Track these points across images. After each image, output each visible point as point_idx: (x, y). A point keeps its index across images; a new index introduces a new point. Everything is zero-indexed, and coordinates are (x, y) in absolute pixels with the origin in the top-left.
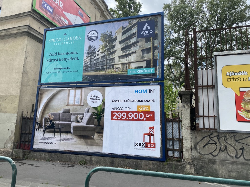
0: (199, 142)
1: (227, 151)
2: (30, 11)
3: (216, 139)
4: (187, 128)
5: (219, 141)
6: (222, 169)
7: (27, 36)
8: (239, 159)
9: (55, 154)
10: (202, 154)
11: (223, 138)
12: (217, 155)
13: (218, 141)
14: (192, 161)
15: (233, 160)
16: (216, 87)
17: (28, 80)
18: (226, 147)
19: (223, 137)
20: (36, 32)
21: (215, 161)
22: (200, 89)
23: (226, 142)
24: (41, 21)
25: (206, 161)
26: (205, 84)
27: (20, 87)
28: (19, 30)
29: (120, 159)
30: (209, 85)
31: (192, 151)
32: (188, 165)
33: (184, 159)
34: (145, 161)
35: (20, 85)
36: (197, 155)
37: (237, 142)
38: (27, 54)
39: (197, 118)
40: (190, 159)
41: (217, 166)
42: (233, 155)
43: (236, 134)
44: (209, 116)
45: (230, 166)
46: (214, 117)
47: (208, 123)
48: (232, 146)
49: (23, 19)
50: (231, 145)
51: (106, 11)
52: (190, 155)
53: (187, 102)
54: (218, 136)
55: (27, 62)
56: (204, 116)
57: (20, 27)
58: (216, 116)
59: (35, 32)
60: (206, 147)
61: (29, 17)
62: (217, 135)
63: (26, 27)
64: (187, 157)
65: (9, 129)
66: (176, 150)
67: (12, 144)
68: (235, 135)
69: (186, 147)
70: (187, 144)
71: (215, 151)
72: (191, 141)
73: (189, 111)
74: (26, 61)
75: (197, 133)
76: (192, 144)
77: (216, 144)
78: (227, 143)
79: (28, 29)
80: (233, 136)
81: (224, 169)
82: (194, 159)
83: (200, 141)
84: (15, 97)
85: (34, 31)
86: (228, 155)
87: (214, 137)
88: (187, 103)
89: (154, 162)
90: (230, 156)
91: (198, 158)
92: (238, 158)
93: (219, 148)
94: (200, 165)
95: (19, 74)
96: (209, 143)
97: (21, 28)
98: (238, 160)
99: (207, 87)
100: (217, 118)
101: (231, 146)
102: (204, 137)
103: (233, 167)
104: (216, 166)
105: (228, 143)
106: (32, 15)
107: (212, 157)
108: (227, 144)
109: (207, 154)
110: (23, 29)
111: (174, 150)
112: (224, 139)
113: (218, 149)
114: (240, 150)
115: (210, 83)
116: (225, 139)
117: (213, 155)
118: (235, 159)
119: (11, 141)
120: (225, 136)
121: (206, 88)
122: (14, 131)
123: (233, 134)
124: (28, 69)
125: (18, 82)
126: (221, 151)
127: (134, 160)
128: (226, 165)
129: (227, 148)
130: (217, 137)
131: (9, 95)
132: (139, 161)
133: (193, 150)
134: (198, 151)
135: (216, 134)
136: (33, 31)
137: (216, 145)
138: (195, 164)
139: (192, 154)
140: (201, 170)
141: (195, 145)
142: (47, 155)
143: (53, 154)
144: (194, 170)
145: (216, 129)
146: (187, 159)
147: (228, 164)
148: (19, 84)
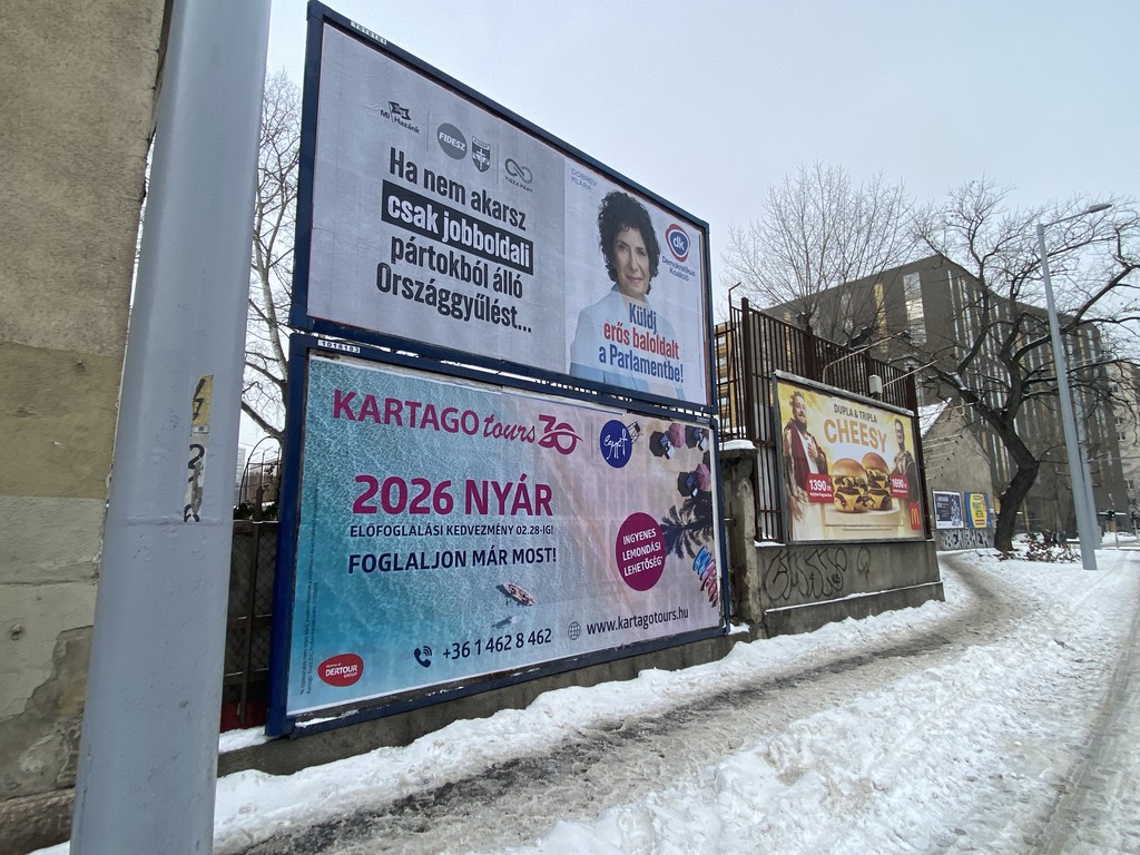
0: (768, 572)
1: (799, 585)
4: (751, 540)
8: (810, 598)
13: (788, 565)
14: (762, 620)
18: (797, 576)
19: (794, 556)
31: (760, 595)
34: (698, 643)
36: (767, 603)
37: (806, 563)
40: (760, 615)
44: (771, 511)
46: (777, 512)
47: (772, 527)
52: (759, 605)
56: (766, 512)
60: (777, 581)
62: (787, 552)
68: (806, 550)
69: (752, 587)
70: (753, 580)
72: (758, 572)
75: (764, 551)
76: (760, 579)
78: (798, 567)
84: (68, 366)
86: (799, 593)
87: (784, 557)
89: (712, 641)
90: (802, 594)
92: (809, 595)
93: (791, 580)
96: (779, 571)
99: (767, 444)
101: (802, 573)
107: (784, 601)
114: (810, 579)
116: (795, 559)
117: (784, 598)
118: (807, 599)
121: (764, 447)
129: (799, 578)
132: (687, 648)
133: (761, 591)
134: (767, 592)
137: (787, 575)
141: (763, 579)
143: (420, 715)
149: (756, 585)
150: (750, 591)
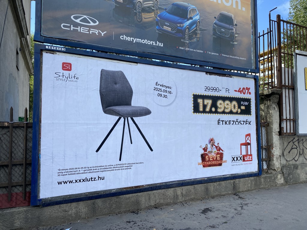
1: (304, 154)
3: (296, 143)
4: (276, 133)
5: (299, 145)
9: (104, 199)
10: (288, 161)
12: (298, 160)
14: (281, 170)
18: (303, 150)
19: (301, 141)
21: (298, 166)
23: (303, 145)
25: (292, 167)
26: (287, 84)
31: (280, 158)
32: (279, 175)
33: (275, 169)
34: (243, 179)
36: (285, 162)
39: (282, 122)
40: (280, 168)
44: (290, 120)
46: (293, 120)
47: (290, 127)
50: (306, 148)
52: (279, 163)
53: (276, 102)
54: (298, 140)
56: (286, 120)
58: (295, 120)
60: (291, 152)
64: (277, 166)
66: (265, 160)
69: (276, 155)
70: (277, 151)
71: (297, 156)
72: (280, 148)
73: (278, 114)
75: (284, 139)
76: (281, 151)
77: (296, 148)
81: (303, 173)
82: (283, 167)
83: (286, 147)
86: (304, 158)
87: (296, 141)
88: (276, 104)
89: (251, 178)
91: (285, 165)
93: (299, 152)
94: (288, 173)
96: (293, 147)
99: (289, 87)
102: (289, 142)
104: (298, 171)
105: (304, 147)
107: (295, 162)
109: (292, 160)
111: (263, 160)
113: (298, 154)
115: (290, 84)
116: (303, 142)
117: (295, 160)
120: (303, 140)
126: (300, 155)
128: (304, 168)
132: (237, 181)
134: (285, 158)
138: (285, 173)
139: (281, 162)
140: (289, 178)
141: (283, 151)
142: (82, 207)
144: (284, 179)
146: (278, 168)
149: (279, 154)
150: (275, 157)
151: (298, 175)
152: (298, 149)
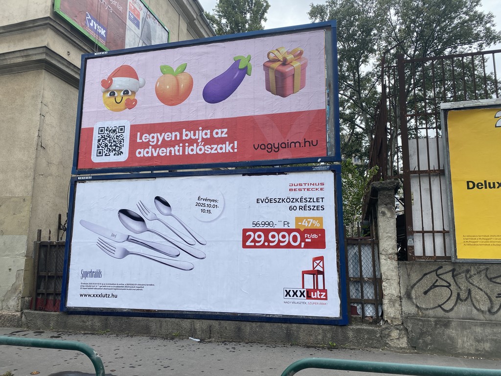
0: (415, 285)
1: (472, 301)
2: (49, 17)
3: (449, 277)
4: (390, 256)
5: (455, 281)
6: (463, 336)
7: (44, 71)
8: (496, 316)
9: (115, 317)
10: (423, 308)
11: (463, 275)
12: (452, 309)
13: (453, 281)
14: (403, 323)
15: (484, 319)
16: (446, 172)
17: (49, 163)
18: (469, 292)
19: (463, 272)
20: (63, 62)
21: (449, 322)
22: (414, 177)
23: (469, 281)
24: (72, 38)
25: (431, 321)
26: (424, 167)
27: (31, 178)
28: (26, 56)
29: (254, 324)
30: (432, 168)
31: (401, 302)
32: (395, 331)
33: (386, 320)
34: (307, 325)
35: (32, 174)
36: (412, 310)
37: (491, 281)
38: (45, 108)
39: (411, 237)
40: (398, 318)
41: (454, 332)
42: (485, 308)
43: (488, 267)
44: (433, 232)
45: (479, 330)
46: (444, 233)
47: (433, 246)
48: (481, 290)
49: (33, 33)
50: (479, 288)
51: (200, 19)
52: (398, 310)
53: (388, 203)
54: (453, 270)
55: (45, 125)
56: (423, 232)
57: (28, 50)
58: (448, 232)
59: (61, 60)
60: (431, 293)
61: (47, 28)
62: (451, 269)
63: (41, 50)
64: (392, 316)
65: (10, 269)
66: (368, 302)
67: (18, 300)
68: (487, 269)
69: (389, 295)
70: (391, 289)
71: (449, 302)
72: (399, 283)
73: (393, 223)
74: (42, 122)
75: (410, 266)
76: (402, 289)
77: (449, 286)
78: (471, 283)
79: (47, 54)
80: (484, 270)
81: (467, 337)
82: (406, 318)
83: (417, 282)
84: (22, 200)
85: (59, 59)
86: (473, 308)
87: (446, 273)
88: (389, 206)
89: (324, 327)
90: (478, 310)
91: (413, 316)
92: (494, 313)
93: (456, 294)
94: (418, 331)
95: (29, 152)
96: (436, 284)
97: (30, 52)
98: (493, 318)
99: (429, 173)
100: (449, 235)
101: (479, 290)
102: (426, 274)
103: (484, 332)
104: (452, 332)
105: (473, 285)
106: (54, 25)
107: (443, 312)
108: (471, 287)
109: (433, 308)
110: (35, 54)
111: (363, 302)
112: (466, 276)
113: (454, 298)
114: (497, 297)
115: (434, 165)
116: (468, 276)
117: (443, 309)
118: (488, 316)
119: (17, 293)
120: (468, 271)
121: (426, 176)
122: (22, 273)
123: (484, 267)
124: (48, 140)
125: (27, 168)
126: (459, 301)
127: (283, 324)
128: (470, 328)
129: (473, 294)
130: (450, 274)
131: (8, 195)
132: (294, 326)
133: (403, 300)
134: (413, 302)
135: (449, 268)
136: (57, 60)
137: (450, 289)
138: (410, 329)
139: (402, 309)
140: (421, 340)
141: (407, 289)
142: (97, 321)
143: (111, 319)
144: (408, 341)
145: (450, 258)
146: (393, 318)
147: (475, 326)
148: (30, 173)
149: (396, 294)
151: (451, 338)
152: (452, 288)
